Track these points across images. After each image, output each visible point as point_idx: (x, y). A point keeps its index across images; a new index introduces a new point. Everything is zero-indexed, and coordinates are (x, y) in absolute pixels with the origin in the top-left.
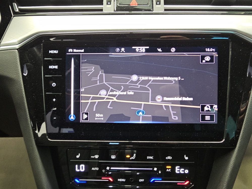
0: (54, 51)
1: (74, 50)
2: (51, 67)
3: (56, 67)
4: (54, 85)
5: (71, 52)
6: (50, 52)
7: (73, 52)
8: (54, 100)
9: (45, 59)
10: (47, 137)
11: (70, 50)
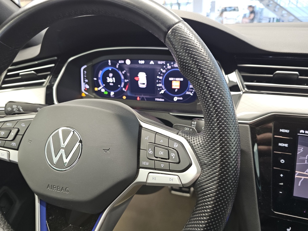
0: (285, 130)
1: (306, 131)
2: (280, 144)
3: (286, 145)
4: (282, 161)
5: (302, 133)
6: (281, 130)
7: (304, 133)
8: (282, 175)
9: (275, 136)
10: (272, 210)
11: (302, 131)
